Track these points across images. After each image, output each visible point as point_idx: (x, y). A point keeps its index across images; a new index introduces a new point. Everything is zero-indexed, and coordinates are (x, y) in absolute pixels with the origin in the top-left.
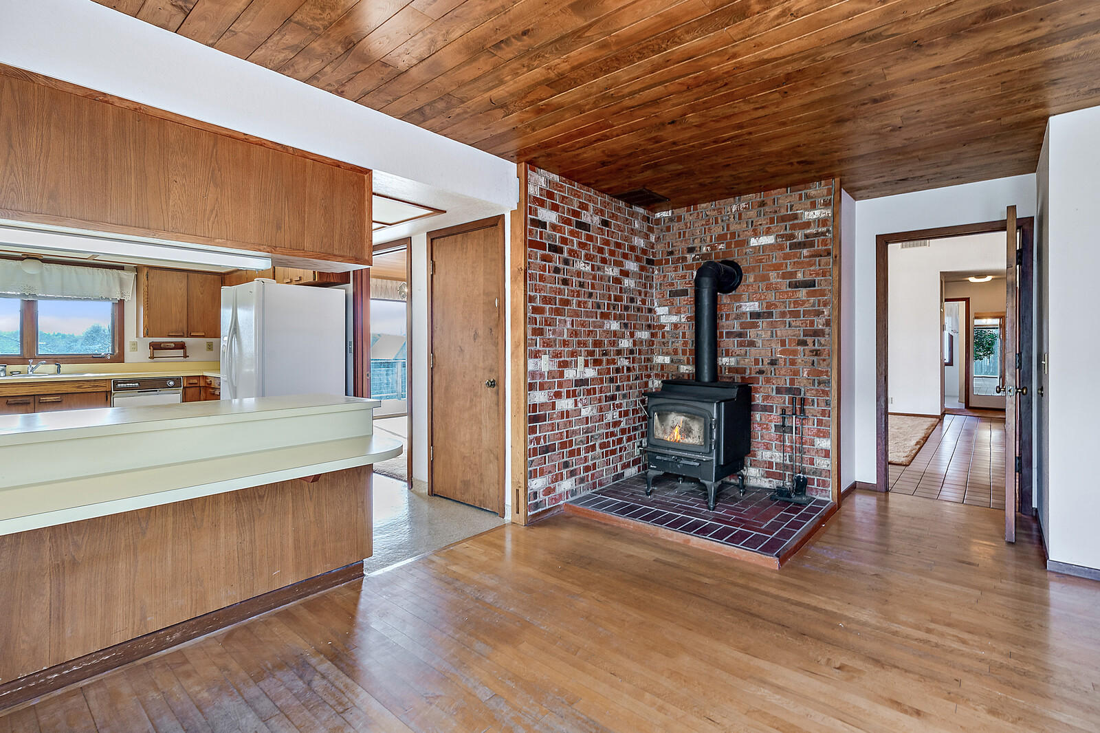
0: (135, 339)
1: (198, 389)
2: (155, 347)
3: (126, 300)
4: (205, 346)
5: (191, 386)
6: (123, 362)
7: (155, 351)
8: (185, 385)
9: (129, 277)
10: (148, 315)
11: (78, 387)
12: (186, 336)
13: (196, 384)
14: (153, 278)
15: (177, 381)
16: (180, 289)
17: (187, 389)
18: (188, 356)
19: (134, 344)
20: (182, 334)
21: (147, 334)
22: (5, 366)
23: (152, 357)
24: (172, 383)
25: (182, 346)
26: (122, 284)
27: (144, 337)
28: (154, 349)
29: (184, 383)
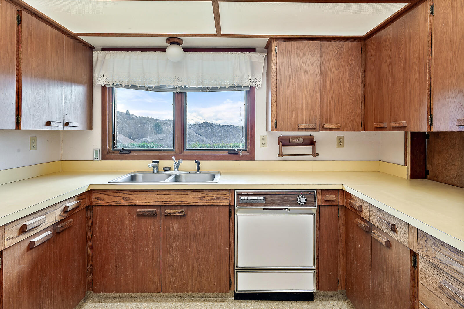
0: (265, 133)
1: (336, 208)
2: (284, 142)
3: (257, 88)
4: (335, 140)
5: (329, 204)
6: (253, 159)
7: (284, 147)
8: (320, 203)
9: (259, 58)
10: (276, 103)
11: (202, 198)
12: (318, 128)
13: (334, 201)
14: (282, 53)
15: (310, 194)
16: (312, 65)
17: (322, 209)
18: (318, 155)
19: (264, 138)
20: (314, 127)
21: (276, 127)
22: (157, 162)
23: (281, 155)
24: (303, 200)
25: (311, 142)
26: (253, 67)
27: (273, 130)
28: (283, 145)
29: (319, 200)
